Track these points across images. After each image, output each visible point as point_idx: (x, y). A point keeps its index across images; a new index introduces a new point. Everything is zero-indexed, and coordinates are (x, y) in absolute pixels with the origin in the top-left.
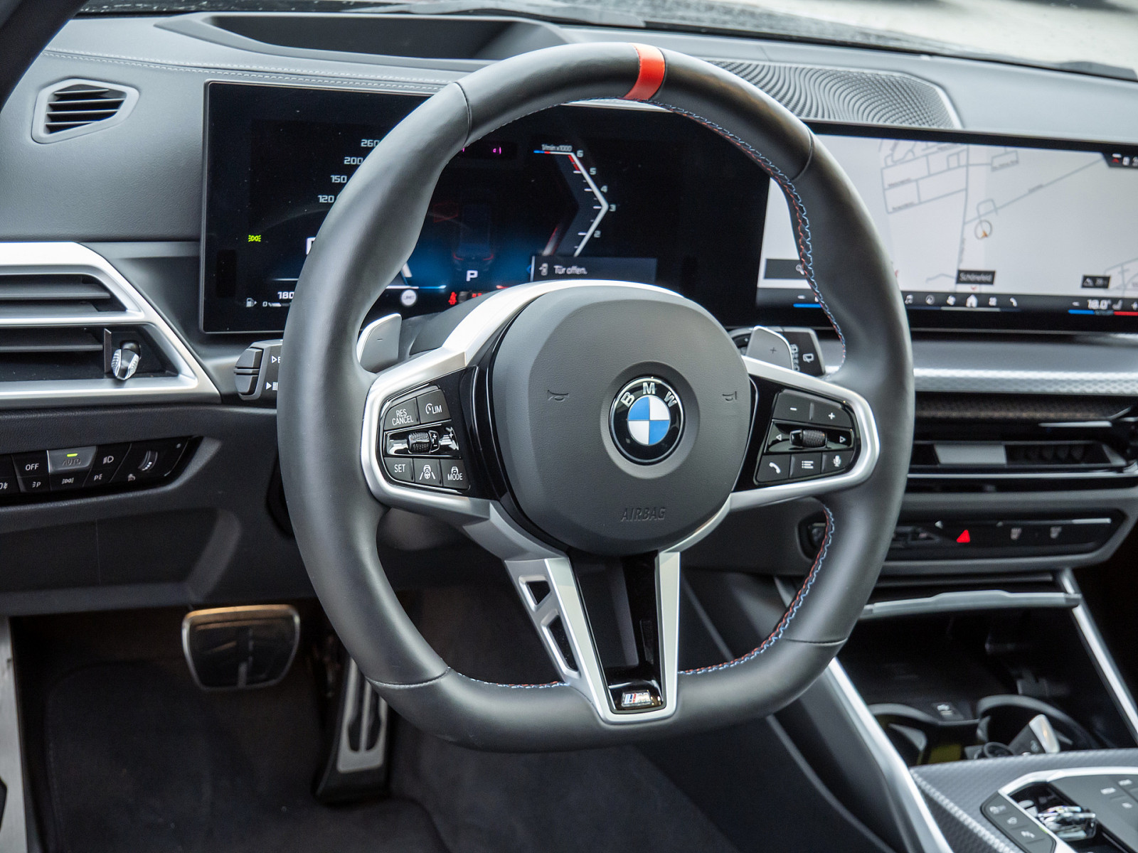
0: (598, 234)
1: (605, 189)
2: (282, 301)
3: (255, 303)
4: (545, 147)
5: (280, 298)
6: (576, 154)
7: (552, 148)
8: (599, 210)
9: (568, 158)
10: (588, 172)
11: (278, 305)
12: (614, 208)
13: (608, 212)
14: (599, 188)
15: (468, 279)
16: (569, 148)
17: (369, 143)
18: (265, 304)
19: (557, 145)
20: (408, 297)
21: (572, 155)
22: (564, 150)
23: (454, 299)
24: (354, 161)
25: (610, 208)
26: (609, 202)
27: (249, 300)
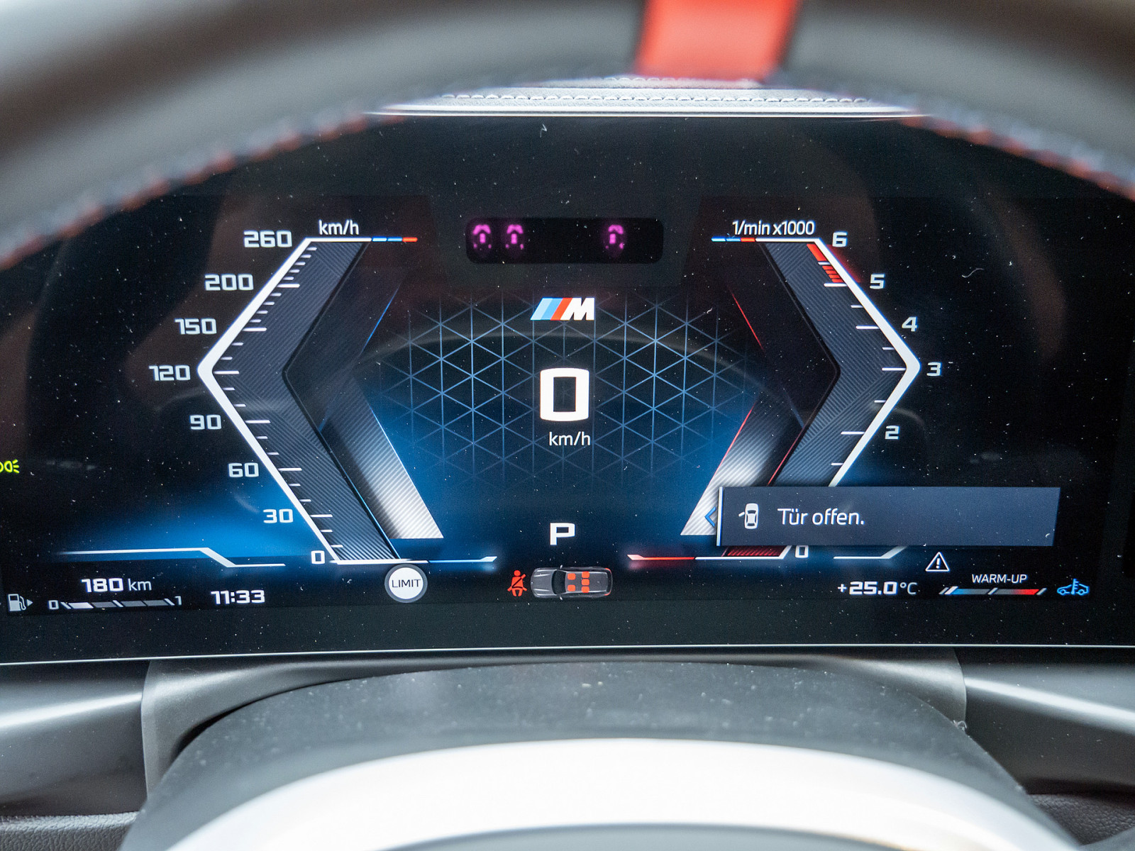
0: (893, 433)
1: (912, 323)
2: (93, 597)
3: (29, 603)
4: (742, 227)
5: (89, 590)
6: (828, 242)
7: (762, 227)
8: (900, 375)
9: (804, 253)
10: (865, 285)
11: (87, 605)
12: (937, 368)
13: (922, 379)
14: (896, 324)
15: (553, 542)
16: (808, 226)
17: (263, 239)
18: (53, 605)
19: (773, 219)
20: (402, 583)
21: (818, 242)
22: (798, 230)
23: (520, 584)
24: (229, 282)
25: (925, 369)
26: (924, 358)
27: (14, 598)
